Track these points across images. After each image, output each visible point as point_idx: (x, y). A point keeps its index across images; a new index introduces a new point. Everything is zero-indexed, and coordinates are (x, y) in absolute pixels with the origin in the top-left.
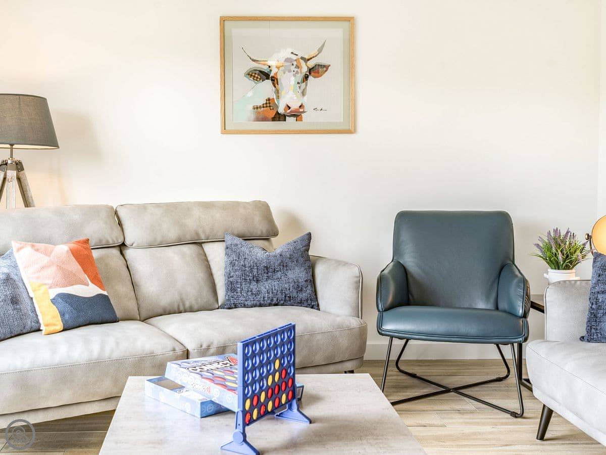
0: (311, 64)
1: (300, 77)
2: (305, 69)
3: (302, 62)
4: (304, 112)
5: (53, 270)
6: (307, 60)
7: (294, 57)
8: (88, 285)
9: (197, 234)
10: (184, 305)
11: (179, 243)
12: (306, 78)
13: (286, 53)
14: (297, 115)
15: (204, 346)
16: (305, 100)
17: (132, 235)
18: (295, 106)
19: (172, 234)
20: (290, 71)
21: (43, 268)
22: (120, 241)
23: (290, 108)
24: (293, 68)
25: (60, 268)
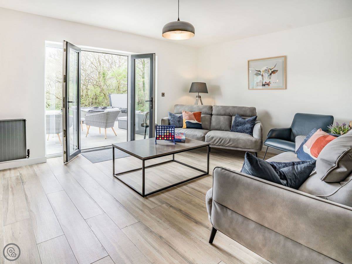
0: (272, 70)
1: (269, 74)
2: (270, 72)
3: (270, 70)
4: (270, 84)
5: (188, 116)
6: (271, 69)
7: (268, 69)
8: (195, 120)
9: (229, 113)
10: (221, 129)
11: (225, 115)
12: (271, 74)
13: (265, 68)
14: (268, 84)
15: (208, 136)
16: (271, 80)
17: (214, 112)
18: (268, 82)
19: (223, 113)
20: (266, 73)
21: (186, 116)
22: (211, 113)
23: (266, 82)
24: (267, 72)
25: (189, 116)
